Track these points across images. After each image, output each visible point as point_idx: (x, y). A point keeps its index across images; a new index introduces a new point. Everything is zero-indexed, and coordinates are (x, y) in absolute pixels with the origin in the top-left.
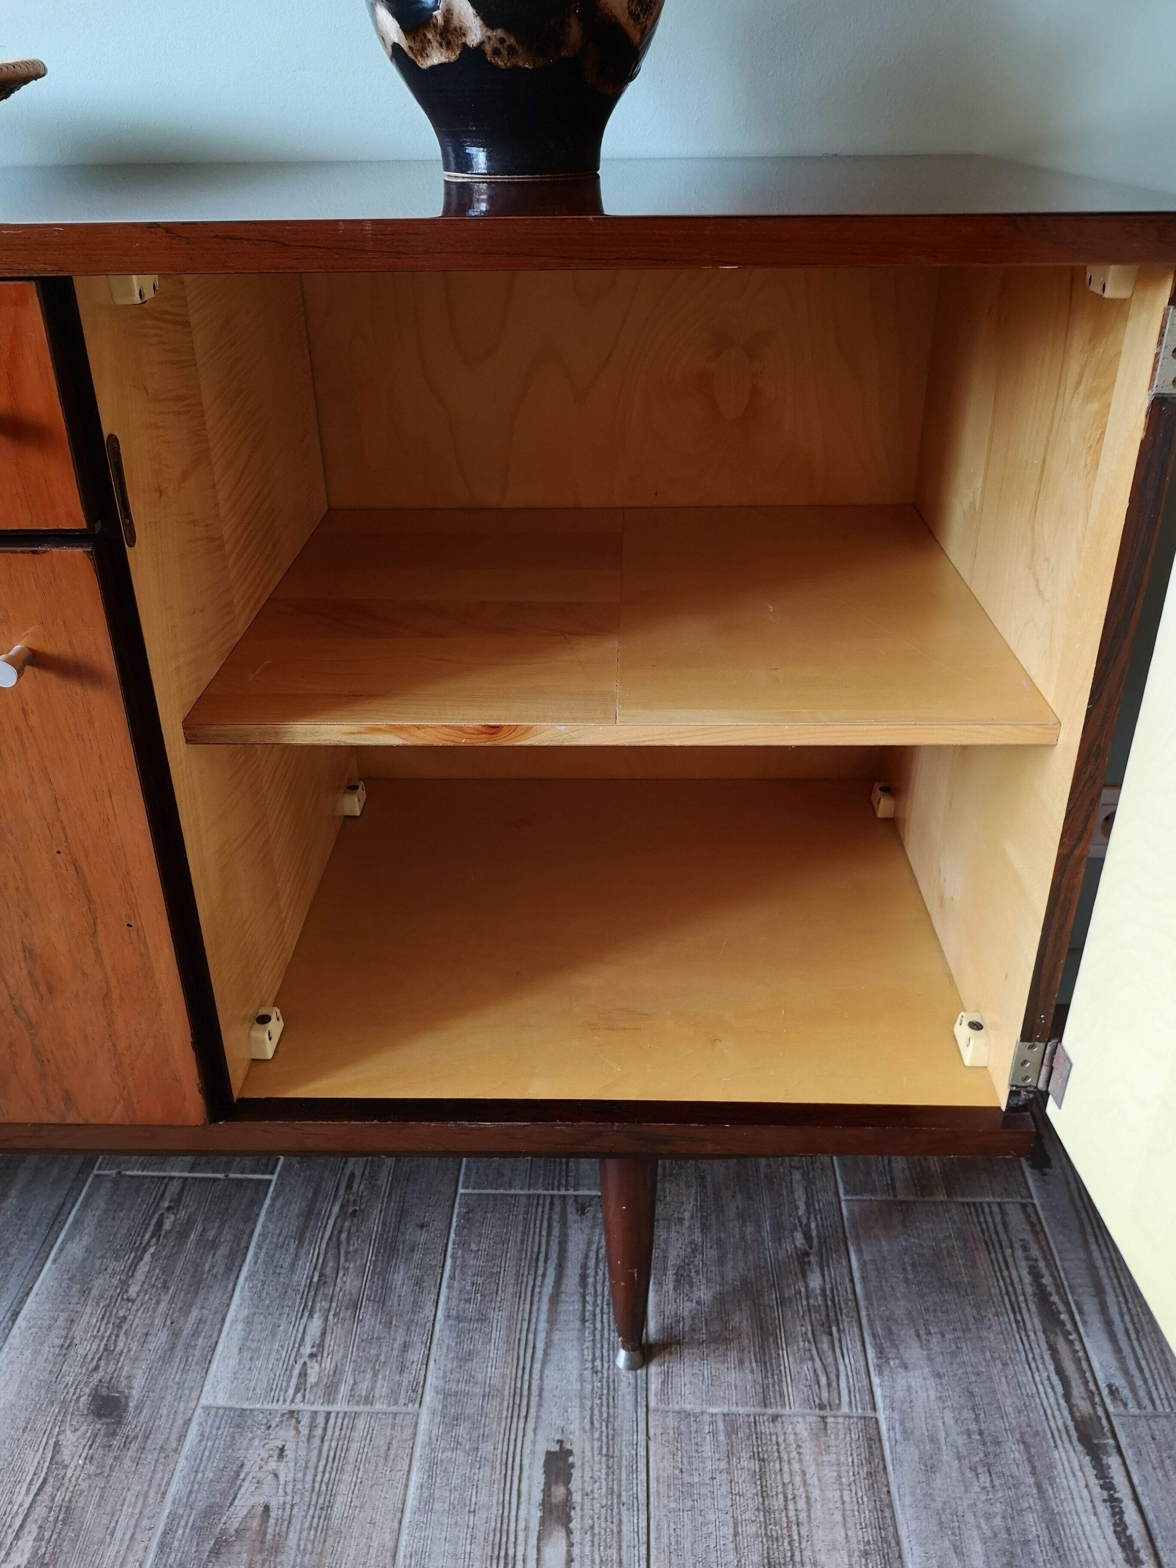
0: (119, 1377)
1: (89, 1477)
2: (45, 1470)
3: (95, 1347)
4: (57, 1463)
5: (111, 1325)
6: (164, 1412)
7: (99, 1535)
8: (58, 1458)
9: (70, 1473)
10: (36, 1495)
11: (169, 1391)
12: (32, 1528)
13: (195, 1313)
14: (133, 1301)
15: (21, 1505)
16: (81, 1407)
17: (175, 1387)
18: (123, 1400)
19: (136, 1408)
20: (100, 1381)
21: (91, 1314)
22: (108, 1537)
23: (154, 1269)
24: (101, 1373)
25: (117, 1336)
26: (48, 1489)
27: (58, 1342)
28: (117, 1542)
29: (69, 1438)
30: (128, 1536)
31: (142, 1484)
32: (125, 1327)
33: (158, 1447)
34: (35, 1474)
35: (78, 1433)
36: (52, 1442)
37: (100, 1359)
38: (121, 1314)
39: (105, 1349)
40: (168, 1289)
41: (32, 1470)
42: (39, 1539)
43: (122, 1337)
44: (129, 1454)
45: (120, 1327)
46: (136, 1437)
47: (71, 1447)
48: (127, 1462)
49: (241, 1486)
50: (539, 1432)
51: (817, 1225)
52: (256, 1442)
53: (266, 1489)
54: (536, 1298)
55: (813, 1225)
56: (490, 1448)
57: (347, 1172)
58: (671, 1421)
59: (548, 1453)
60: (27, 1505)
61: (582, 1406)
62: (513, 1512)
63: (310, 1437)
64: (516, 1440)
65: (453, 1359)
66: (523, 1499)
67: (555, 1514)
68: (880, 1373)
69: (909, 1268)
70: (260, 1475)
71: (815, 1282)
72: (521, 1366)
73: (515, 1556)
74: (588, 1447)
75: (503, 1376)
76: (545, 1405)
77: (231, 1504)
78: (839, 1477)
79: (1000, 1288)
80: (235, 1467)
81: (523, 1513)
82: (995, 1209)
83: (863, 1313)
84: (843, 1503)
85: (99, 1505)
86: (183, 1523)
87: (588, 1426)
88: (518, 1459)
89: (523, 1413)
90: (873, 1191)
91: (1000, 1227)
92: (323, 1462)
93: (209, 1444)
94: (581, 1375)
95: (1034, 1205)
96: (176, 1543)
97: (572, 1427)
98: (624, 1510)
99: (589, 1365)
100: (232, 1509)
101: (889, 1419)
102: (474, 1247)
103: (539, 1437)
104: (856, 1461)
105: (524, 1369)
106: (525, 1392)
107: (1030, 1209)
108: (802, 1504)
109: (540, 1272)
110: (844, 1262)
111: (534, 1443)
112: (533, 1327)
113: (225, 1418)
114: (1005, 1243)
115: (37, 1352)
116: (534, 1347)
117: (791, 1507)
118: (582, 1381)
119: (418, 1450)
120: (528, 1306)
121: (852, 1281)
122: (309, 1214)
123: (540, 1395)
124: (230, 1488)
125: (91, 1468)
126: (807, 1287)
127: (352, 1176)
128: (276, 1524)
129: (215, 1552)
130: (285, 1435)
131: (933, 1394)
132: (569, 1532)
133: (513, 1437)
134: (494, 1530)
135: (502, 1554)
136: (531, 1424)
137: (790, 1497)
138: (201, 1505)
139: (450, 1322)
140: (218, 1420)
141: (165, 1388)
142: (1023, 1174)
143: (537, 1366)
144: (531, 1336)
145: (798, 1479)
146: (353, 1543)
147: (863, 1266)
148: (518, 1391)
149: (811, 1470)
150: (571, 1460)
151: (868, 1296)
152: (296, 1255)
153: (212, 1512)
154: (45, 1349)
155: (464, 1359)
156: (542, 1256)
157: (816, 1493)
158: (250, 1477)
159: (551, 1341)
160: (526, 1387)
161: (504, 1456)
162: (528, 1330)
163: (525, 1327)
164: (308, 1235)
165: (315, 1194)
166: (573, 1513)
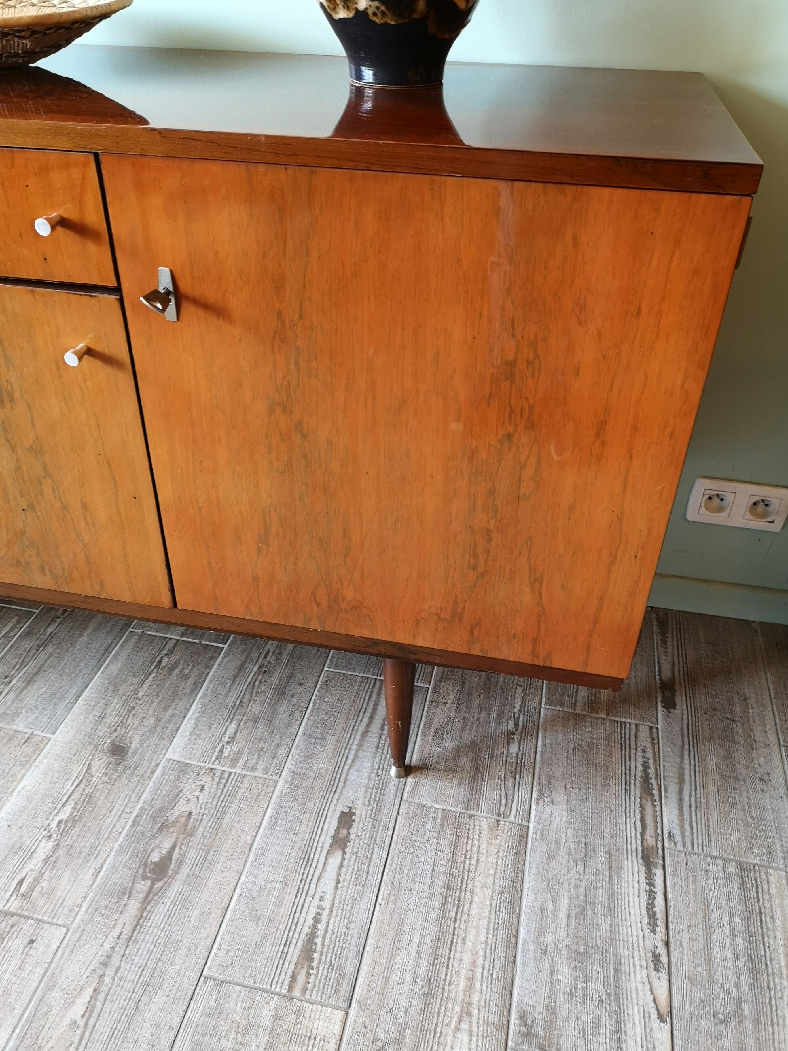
0: (126, 737)
1: (104, 783)
2: (82, 776)
3: (116, 720)
4: (88, 774)
5: (126, 710)
6: (146, 758)
7: (104, 811)
8: (89, 771)
9: (94, 779)
10: (76, 787)
11: (151, 748)
12: (72, 803)
13: (171, 711)
14: (140, 700)
15: (68, 791)
16: (105, 748)
17: (154, 746)
18: (126, 748)
19: (132, 753)
20: (116, 737)
21: (117, 703)
22: (108, 813)
23: (153, 685)
24: (117, 733)
25: (129, 716)
26: (82, 785)
27: (99, 714)
28: (112, 816)
29: (96, 763)
30: (119, 814)
31: (129, 791)
32: (133, 712)
33: (141, 774)
34: (77, 777)
35: (101, 761)
36: (87, 763)
37: (118, 726)
38: (132, 705)
39: (121, 722)
40: (159, 696)
41: (76, 775)
42: (74, 808)
43: (131, 717)
44: (126, 775)
45: (130, 712)
46: (130, 768)
47: (96, 767)
48: (124, 779)
49: (179, 800)
50: (340, 801)
51: (524, 719)
52: (191, 781)
53: (192, 804)
54: (354, 732)
55: (521, 719)
56: (312, 804)
57: (266, 650)
58: (413, 808)
59: (342, 812)
60: (71, 791)
61: (366, 792)
62: (317, 838)
63: (219, 783)
64: (327, 802)
65: (302, 756)
66: (323, 832)
67: (339, 843)
68: (538, 803)
69: (571, 751)
70: (190, 797)
71: (514, 749)
72: (338, 766)
73: (313, 859)
74: (364, 813)
75: (327, 769)
76: (346, 788)
77: (173, 808)
78: (499, 852)
79: (622, 770)
80: (177, 791)
81: (322, 839)
82: (633, 727)
83: (537, 771)
84: (497, 865)
85: (106, 797)
86: (146, 813)
87: (367, 803)
88: (325, 813)
89: (334, 790)
90: (562, 706)
91: (633, 737)
92: (223, 796)
93: (167, 777)
94: (370, 776)
95: (657, 728)
96: (141, 822)
97: (358, 801)
98: (376, 847)
99: (375, 771)
100: (173, 811)
101: (535, 828)
102: (326, 700)
103: (339, 804)
104: (510, 846)
105: (339, 767)
106: (337, 780)
107: (654, 730)
108: (474, 862)
109: (360, 719)
110: (534, 741)
111: (336, 806)
112: (349, 746)
113: (177, 766)
114: (633, 746)
115: (86, 718)
116: (347, 757)
117: (467, 862)
118: (369, 778)
119: (274, 798)
120: (349, 735)
121: (536, 752)
122: (241, 668)
123: (345, 783)
124: (174, 801)
125: (105, 779)
126: (508, 752)
127: (268, 652)
128: (194, 822)
129: (160, 830)
130: (206, 780)
131: (564, 819)
132: (344, 853)
133: (325, 801)
134: (305, 845)
135: (307, 857)
136: (336, 796)
137: (468, 857)
138: (157, 806)
139: (305, 737)
140: (173, 766)
141: (149, 746)
142: (657, 710)
143: (347, 767)
144: (347, 751)
145: (475, 849)
146: (231, 838)
147: (544, 745)
148: (334, 778)
149: (484, 846)
150: (354, 817)
151: (542, 762)
152: (230, 689)
153: (162, 811)
154: (91, 716)
155: (308, 757)
156: (363, 710)
157: (483, 858)
158: (184, 797)
159: (357, 756)
160: (338, 777)
161: (319, 810)
162: (346, 748)
163: (345, 746)
164: (238, 679)
165: (247, 658)
166: (348, 844)
